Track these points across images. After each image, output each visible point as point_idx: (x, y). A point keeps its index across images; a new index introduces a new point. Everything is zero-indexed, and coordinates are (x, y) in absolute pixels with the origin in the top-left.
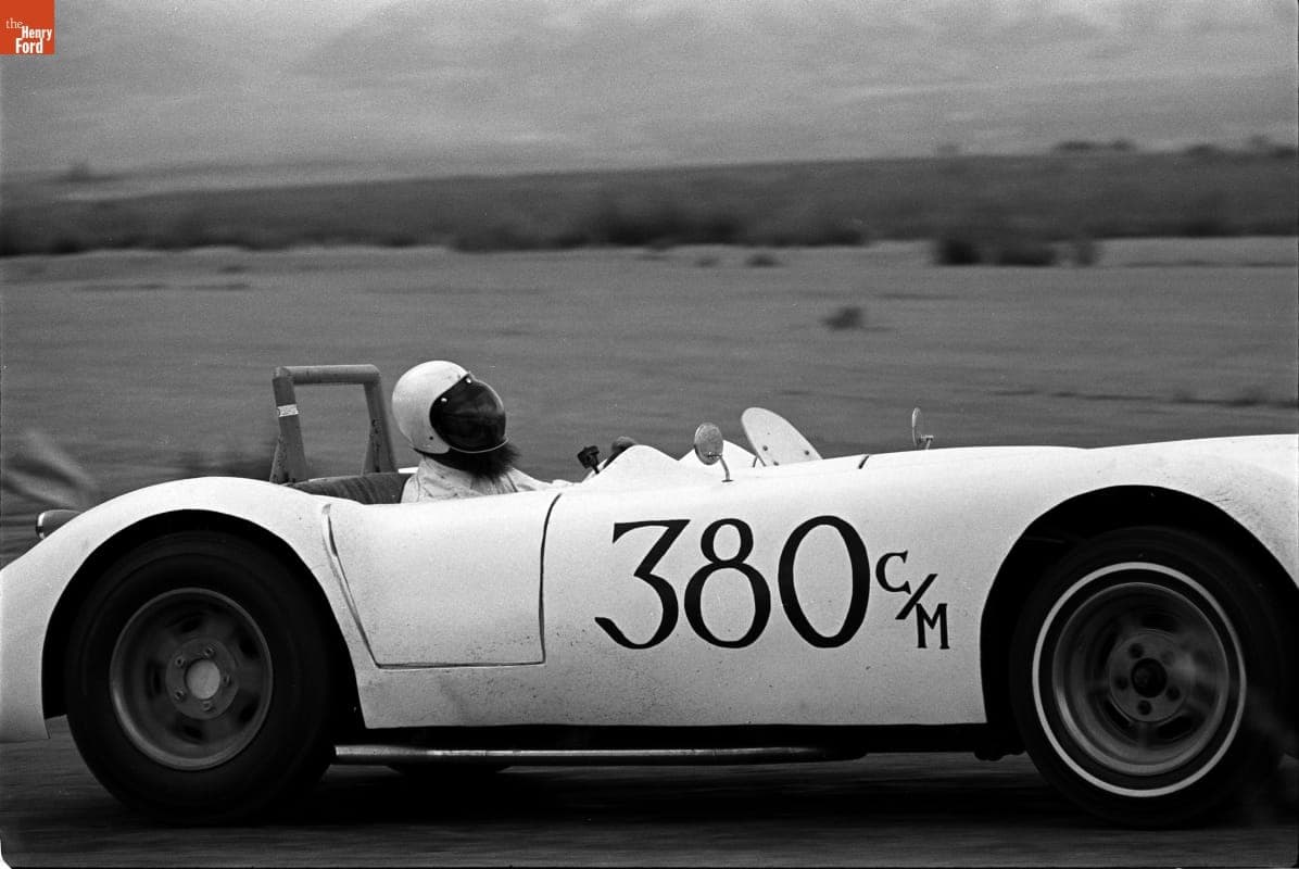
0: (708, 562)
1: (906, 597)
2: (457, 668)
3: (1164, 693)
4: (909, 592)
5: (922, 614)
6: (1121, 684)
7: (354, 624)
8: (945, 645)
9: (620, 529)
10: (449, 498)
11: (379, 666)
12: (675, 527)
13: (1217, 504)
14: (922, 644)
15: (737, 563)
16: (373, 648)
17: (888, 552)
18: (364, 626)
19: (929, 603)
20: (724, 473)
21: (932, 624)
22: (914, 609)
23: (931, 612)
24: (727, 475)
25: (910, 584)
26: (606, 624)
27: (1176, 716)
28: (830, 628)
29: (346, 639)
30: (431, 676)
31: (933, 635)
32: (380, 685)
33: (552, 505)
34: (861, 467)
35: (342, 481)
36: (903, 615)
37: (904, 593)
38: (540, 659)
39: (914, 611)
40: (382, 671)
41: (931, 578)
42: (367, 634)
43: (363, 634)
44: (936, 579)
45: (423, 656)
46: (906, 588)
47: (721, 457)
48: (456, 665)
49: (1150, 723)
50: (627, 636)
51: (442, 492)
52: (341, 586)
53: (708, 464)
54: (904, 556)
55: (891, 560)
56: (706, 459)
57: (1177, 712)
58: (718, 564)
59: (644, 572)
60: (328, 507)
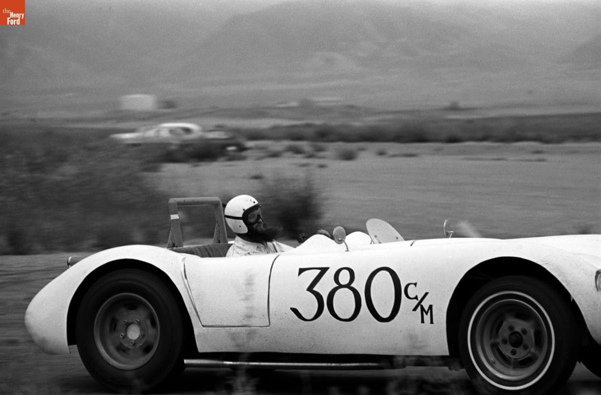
0: (337, 285)
1: (416, 302)
2: (234, 328)
3: (522, 347)
4: (417, 299)
5: (423, 309)
6: (505, 342)
7: (193, 308)
8: (432, 322)
9: (301, 271)
10: (246, 255)
11: (203, 326)
12: (324, 270)
13: (543, 266)
14: (423, 322)
15: (348, 286)
16: (201, 318)
17: (408, 283)
18: (197, 309)
19: (426, 305)
20: (346, 248)
21: (427, 313)
22: (420, 307)
23: (426, 309)
24: (347, 249)
25: (418, 297)
26: (295, 311)
27: (526, 356)
28: (385, 314)
29: (190, 315)
30: (223, 331)
31: (427, 318)
32: (204, 334)
33: (275, 260)
34: (411, 245)
35: (198, 247)
36: (415, 309)
37: (415, 300)
38: (268, 325)
39: (419, 308)
40: (204, 328)
41: (426, 294)
42: (199, 313)
43: (197, 312)
44: (428, 295)
45: (221, 322)
46: (416, 298)
47: (344, 241)
48: (234, 327)
49: (516, 359)
50: (304, 316)
51: (243, 252)
52: (188, 292)
53: (339, 244)
54: (415, 284)
55: (410, 286)
56: (338, 242)
57: (527, 354)
58: (341, 286)
59: (310, 289)
60: (184, 258)
